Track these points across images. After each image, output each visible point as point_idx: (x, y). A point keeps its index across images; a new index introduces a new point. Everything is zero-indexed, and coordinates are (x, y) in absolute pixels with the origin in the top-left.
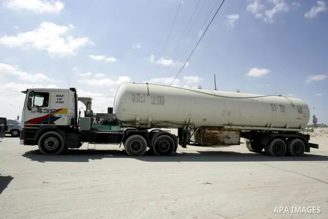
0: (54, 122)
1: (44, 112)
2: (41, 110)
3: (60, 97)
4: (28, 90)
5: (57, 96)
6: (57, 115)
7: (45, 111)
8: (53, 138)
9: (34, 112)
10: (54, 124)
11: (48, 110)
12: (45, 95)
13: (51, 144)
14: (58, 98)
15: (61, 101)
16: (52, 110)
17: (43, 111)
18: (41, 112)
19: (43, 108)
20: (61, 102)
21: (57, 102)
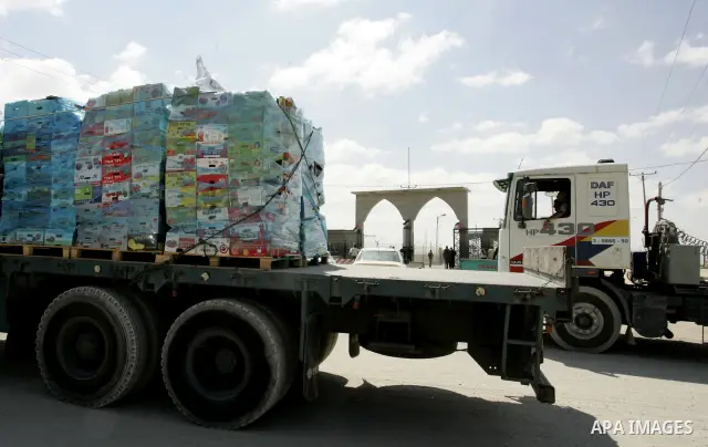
0: (592, 260)
1: (561, 233)
2: (552, 225)
3: (603, 190)
4: (511, 176)
5: (594, 185)
6: (597, 240)
7: (562, 229)
8: (588, 305)
9: (533, 232)
10: (590, 264)
11: (571, 225)
12: (560, 186)
13: (585, 321)
14: (598, 191)
15: (607, 198)
16: (580, 225)
17: (557, 228)
18: (552, 232)
19: (557, 222)
20: (605, 203)
21: (595, 203)
